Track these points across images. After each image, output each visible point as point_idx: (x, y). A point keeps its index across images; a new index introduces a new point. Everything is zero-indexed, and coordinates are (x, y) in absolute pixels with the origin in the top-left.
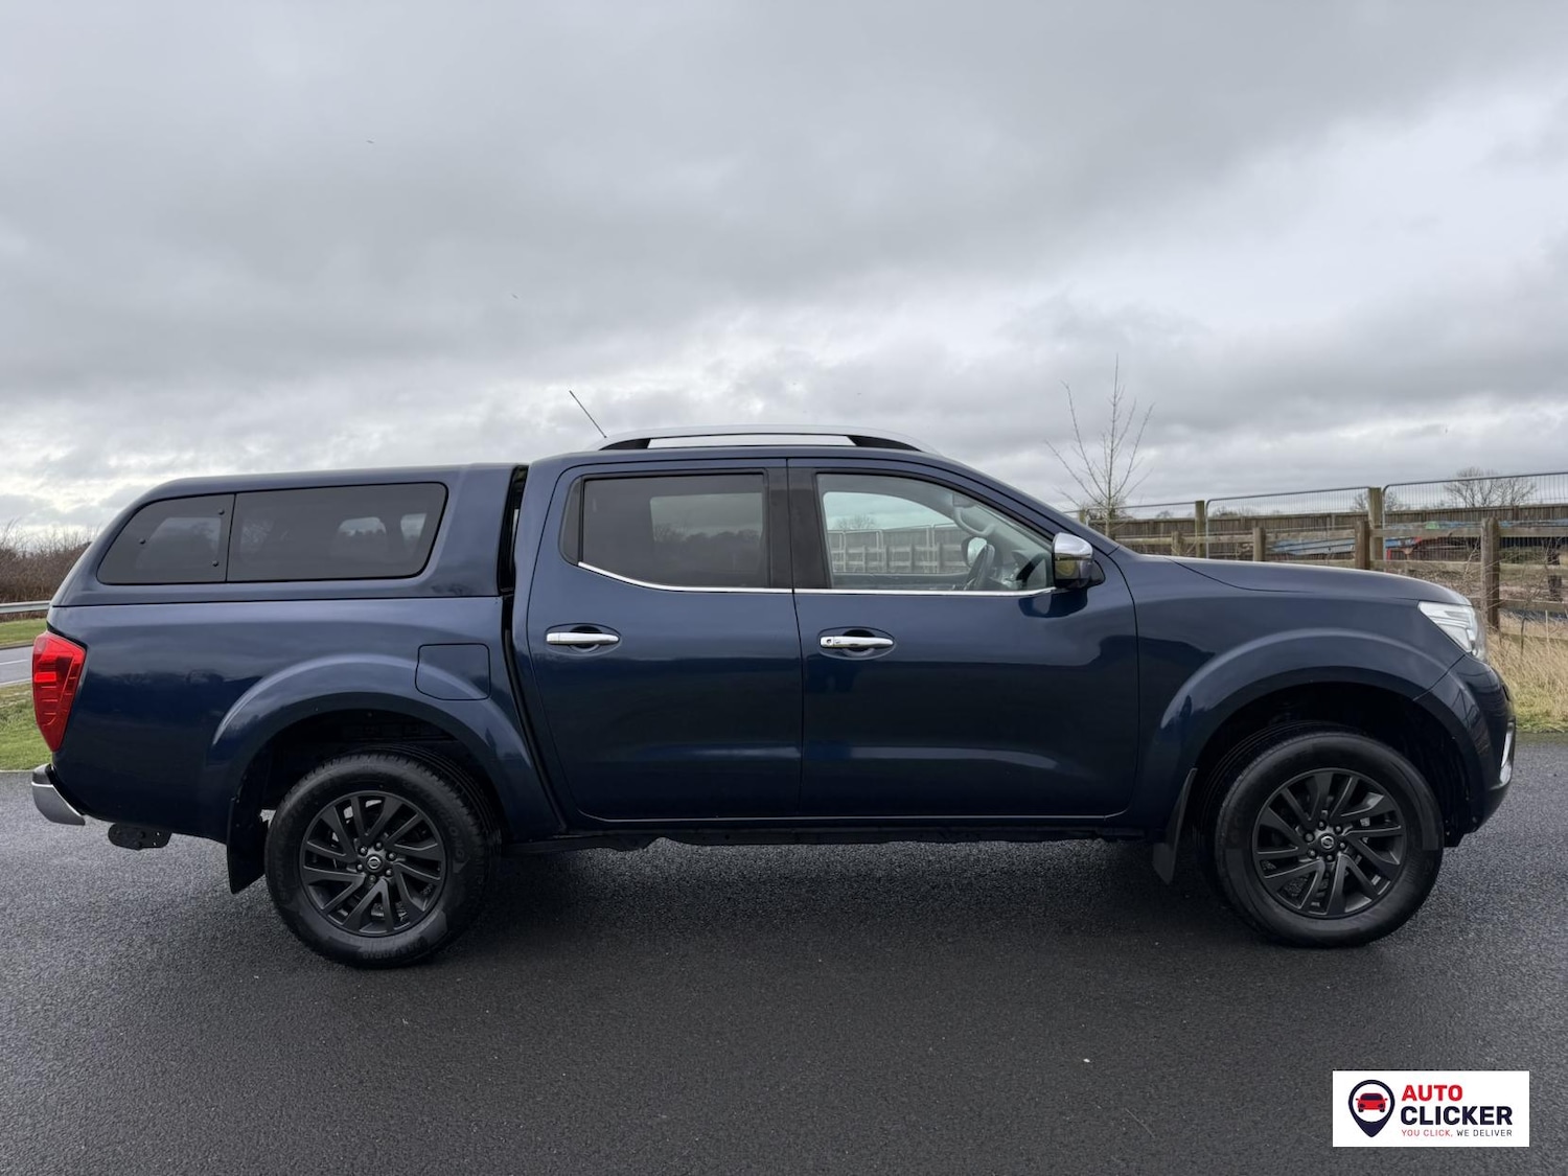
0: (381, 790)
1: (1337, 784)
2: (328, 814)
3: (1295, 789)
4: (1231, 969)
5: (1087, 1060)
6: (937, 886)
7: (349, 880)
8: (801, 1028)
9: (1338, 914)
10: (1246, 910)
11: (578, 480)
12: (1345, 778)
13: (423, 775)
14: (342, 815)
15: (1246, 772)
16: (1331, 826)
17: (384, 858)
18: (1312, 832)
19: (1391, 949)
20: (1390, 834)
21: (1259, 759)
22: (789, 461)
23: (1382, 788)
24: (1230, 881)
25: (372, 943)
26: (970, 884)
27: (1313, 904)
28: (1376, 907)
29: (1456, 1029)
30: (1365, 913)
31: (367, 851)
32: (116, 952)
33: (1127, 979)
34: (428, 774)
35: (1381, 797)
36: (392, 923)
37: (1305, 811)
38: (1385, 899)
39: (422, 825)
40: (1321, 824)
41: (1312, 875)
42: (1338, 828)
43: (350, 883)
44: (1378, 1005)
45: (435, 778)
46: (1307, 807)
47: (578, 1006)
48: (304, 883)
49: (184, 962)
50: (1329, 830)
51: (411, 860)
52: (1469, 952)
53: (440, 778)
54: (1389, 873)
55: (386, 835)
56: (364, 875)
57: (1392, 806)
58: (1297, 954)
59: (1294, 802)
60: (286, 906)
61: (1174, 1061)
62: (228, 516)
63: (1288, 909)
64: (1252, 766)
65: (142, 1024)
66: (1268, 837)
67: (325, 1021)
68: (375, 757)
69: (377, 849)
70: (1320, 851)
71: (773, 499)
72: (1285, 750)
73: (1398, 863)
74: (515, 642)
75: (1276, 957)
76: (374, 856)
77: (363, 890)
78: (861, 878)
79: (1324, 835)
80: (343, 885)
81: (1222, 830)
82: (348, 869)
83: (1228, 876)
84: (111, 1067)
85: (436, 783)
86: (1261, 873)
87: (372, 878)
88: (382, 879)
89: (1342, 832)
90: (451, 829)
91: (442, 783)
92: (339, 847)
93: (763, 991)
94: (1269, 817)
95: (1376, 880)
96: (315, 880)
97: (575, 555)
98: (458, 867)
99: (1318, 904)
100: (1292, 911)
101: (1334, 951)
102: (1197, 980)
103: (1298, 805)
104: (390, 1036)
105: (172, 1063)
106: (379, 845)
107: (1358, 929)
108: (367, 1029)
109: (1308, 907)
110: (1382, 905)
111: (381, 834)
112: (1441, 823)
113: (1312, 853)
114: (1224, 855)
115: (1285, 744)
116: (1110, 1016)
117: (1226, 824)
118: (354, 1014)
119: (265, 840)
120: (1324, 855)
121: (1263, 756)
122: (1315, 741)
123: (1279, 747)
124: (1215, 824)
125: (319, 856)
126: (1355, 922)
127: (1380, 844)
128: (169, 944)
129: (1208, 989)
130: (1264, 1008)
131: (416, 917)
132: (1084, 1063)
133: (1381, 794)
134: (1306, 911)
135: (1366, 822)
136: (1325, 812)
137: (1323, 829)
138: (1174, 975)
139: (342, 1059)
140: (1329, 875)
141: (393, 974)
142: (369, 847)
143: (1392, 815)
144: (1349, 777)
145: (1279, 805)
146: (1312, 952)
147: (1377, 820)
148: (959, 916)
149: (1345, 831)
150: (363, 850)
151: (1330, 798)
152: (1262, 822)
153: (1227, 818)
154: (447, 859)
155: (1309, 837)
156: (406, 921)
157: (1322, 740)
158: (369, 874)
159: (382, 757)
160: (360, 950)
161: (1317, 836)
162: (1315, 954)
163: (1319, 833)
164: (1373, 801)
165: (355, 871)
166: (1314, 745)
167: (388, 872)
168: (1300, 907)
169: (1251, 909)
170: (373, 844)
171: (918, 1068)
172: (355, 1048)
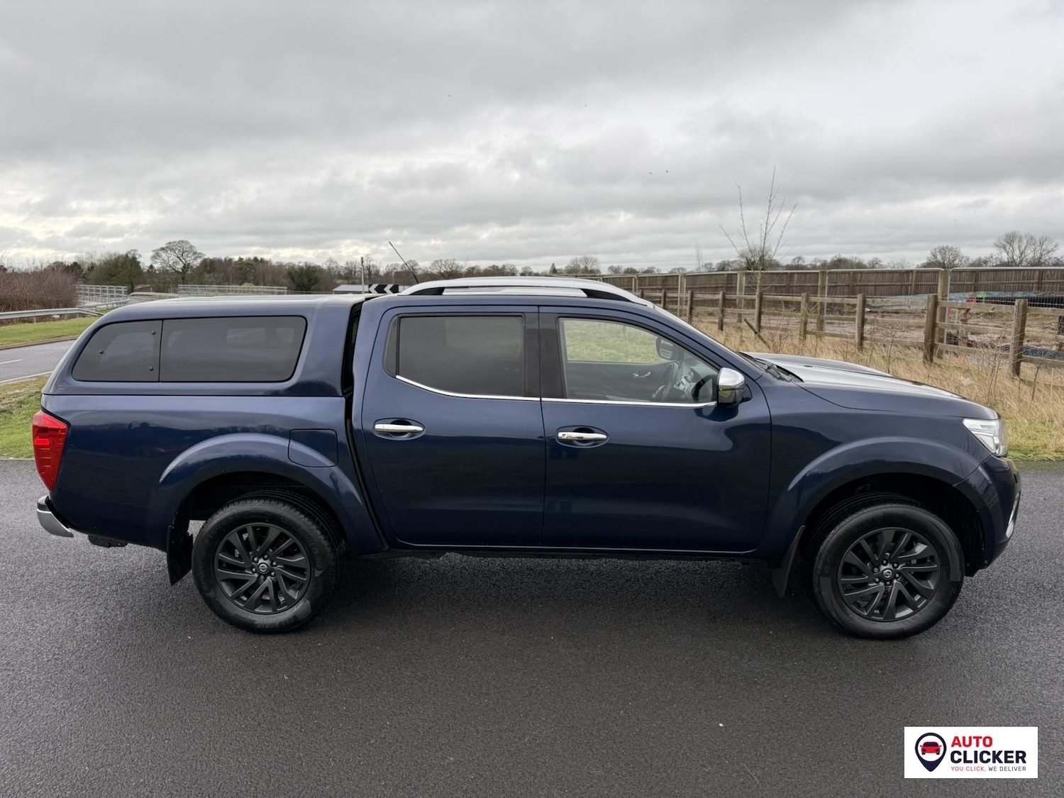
0: (266, 522)
1: (897, 537)
2: (233, 537)
3: (868, 540)
4: (818, 654)
5: (721, 725)
6: (630, 580)
7: (247, 579)
8: (539, 692)
9: (891, 618)
10: (831, 615)
11: (396, 318)
12: (903, 533)
13: (295, 514)
14: (241, 538)
15: (837, 528)
16: (891, 563)
17: (269, 565)
18: (878, 567)
19: (923, 643)
20: (929, 570)
21: (847, 520)
22: (540, 307)
23: (926, 540)
24: (822, 597)
25: (263, 617)
26: (652, 579)
27: (876, 611)
28: (916, 615)
29: (959, 709)
30: (909, 619)
31: (258, 560)
32: (97, 613)
33: (750, 660)
34: (298, 513)
35: (926, 547)
36: (276, 606)
37: (874, 553)
38: (922, 611)
39: (294, 545)
40: (885, 562)
41: (876, 594)
42: (896, 565)
43: (248, 581)
44: (911, 687)
45: (302, 516)
46: (876, 550)
47: (396, 668)
48: (218, 580)
49: (141, 623)
50: (889, 566)
51: (288, 567)
52: (973, 646)
53: (305, 516)
54: (926, 594)
55: (271, 550)
56: (256, 575)
57: (933, 553)
58: (861, 643)
59: (867, 548)
60: (207, 594)
61: (776, 727)
62: (158, 335)
63: (859, 615)
64: (842, 524)
65: (118, 673)
66: (849, 570)
67: (235, 675)
68: (263, 501)
69: (265, 559)
70: (882, 578)
71: (528, 333)
72: (865, 515)
73: (933, 588)
74: (354, 424)
75: (848, 645)
76: (263, 563)
77: (256, 585)
78: (580, 572)
79: (886, 569)
80: (244, 582)
81: (819, 564)
82: (246, 571)
83: (821, 593)
84: (100, 706)
85: (303, 520)
86: (842, 591)
87: (262, 577)
88: (269, 578)
89: (897, 567)
90: (313, 549)
91: (307, 519)
92: (240, 558)
93: (515, 661)
94: (850, 557)
95: (917, 598)
96: (225, 578)
97: (393, 369)
98: (318, 573)
99: (878, 612)
100: (861, 616)
101: (886, 642)
102: (795, 663)
103: (870, 549)
104: (276, 687)
105: (139, 704)
106: (266, 556)
107: (902, 629)
108: (262, 682)
109: (872, 613)
110: (920, 614)
111: (267, 550)
112: (964, 564)
113: (877, 580)
114: (819, 580)
115: (865, 511)
116: (738, 690)
117: (821, 561)
118: (253, 669)
119: (191, 553)
120: (885, 581)
121: (850, 518)
122: (885, 510)
123: (860, 513)
124: (815, 560)
125: (227, 563)
126: (901, 624)
127: (923, 576)
128: (132, 608)
129: (802, 671)
130: (837, 687)
131: (291, 602)
132: (719, 726)
133: (925, 544)
134: (870, 616)
135: (914, 562)
136: (888, 554)
137: (885, 565)
138: (781, 658)
139: (247, 704)
140: (887, 594)
141: (277, 638)
142: (259, 558)
143: (932, 558)
144: (906, 533)
145: (858, 550)
146: (871, 643)
147: (921, 560)
148: (643, 605)
149: (900, 567)
150: (256, 559)
151: (892, 544)
152: (846, 560)
153: (822, 557)
154: (311, 569)
155: (876, 570)
156: (284, 605)
157: (890, 509)
158: (260, 575)
159: (267, 502)
160: (256, 623)
161: (881, 570)
162: (873, 644)
163: (883, 568)
164: (920, 548)
165: (251, 573)
166: (884, 513)
167: (273, 574)
168: (866, 614)
169: (834, 615)
170: (262, 556)
171: (613, 727)
172: (255, 697)
